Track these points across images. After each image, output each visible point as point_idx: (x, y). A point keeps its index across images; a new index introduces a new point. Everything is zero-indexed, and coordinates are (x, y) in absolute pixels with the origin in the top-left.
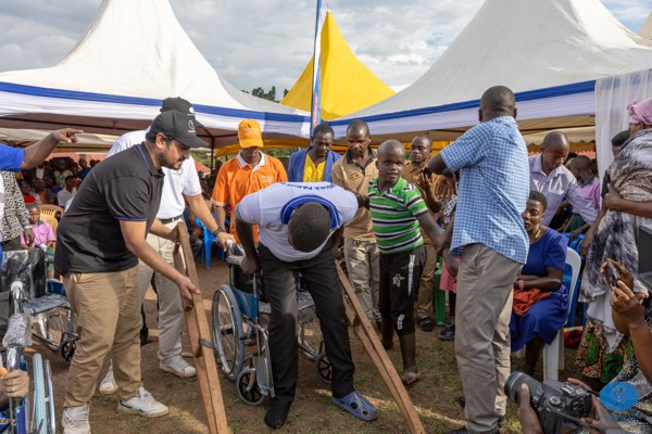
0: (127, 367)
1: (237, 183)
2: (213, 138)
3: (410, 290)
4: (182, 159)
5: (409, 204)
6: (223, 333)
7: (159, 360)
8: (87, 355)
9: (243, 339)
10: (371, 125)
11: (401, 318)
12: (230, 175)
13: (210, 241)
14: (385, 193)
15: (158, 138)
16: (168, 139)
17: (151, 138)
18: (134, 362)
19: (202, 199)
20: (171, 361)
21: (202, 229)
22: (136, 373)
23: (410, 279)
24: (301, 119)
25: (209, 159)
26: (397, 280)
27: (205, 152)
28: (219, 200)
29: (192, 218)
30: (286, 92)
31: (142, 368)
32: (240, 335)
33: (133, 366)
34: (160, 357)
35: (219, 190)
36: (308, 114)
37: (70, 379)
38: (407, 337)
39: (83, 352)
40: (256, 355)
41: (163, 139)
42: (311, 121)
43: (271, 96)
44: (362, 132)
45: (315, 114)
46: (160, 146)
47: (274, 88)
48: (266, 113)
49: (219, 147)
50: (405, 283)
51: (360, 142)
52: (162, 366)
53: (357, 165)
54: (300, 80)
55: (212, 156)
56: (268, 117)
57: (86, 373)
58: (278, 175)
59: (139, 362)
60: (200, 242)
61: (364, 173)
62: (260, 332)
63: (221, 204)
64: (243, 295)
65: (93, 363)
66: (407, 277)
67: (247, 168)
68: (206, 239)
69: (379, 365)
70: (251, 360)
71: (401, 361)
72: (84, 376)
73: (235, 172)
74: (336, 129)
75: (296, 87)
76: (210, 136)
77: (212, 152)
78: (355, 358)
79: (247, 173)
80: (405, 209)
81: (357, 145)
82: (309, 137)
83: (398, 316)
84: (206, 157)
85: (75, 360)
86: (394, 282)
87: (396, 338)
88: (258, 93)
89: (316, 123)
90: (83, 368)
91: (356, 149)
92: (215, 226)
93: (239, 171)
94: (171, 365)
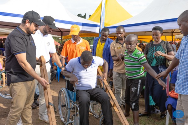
0: (27, 118)
1: (71, 49)
2: (62, 32)
3: (138, 93)
4: (36, 30)
5: (139, 60)
6: (62, 106)
7: (39, 116)
8: (14, 112)
9: (70, 109)
10: (125, 28)
11: (134, 104)
12: (68, 46)
13: (59, 71)
14: (130, 55)
15: (27, 22)
16: (31, 22)
17: (24, 22)
18: (29, 116)
19: (57, 55)
20: (44, 117)
21: (57, 67)
22: (30, 120)
23: (139, 89)
24: (96, 26)
25: (60, 40)
26: (133, 89)
27: (59, 38)
28: (63, 55)
29: (53, 62)
30: (90, 16)
31: (32, 118)
32: (69, 107)
33: (29, 117)
34: (39, 115)
35: (64, 52)
36: (99, 24)
37: (7, 121)
38: (135, 112)
39: (13, 111)
40: (74, 115)
41: (28, 22)
42: (100, 27)
43: (84, 17)
44: (122, 30)
45: (102, 24)
46: (28, 25)
47: (85, 14)
48: (82, 23)
49: (64, 36)
50: (136, 91)
51: (121, 34)
52: (40, 118)
53: (120, 43)
54: (96, 11)
55: (61, 40)
56: (84, 24)
57: (13, 119)
58: (87, 47)
59: (31, 116)
60: (56, 71)
61: (123, 47)
62: (77, 107)
63: (64, 57)
64: (70, 92)
65: (16, 116)
66: (137, 88)
67: (75, 43)
68: (58, 71)
69: (123, 122)
70: (72, 117)
71: (133, 121)
72: (12, 121)
73: (70, 45)
74: (110, 30)
75: (94, 14)
76: (61, 31)
77: (62, 38)
78: (114, 119)
79: (74, 45)
80: (138, 61)
81: (120, 35)
82: (99, 33)
83: (133, 103)
84: (59, 40)
85: (10, 114)
86: (132, 90)
87: (131, 112)
88: (79, 15)
89: (102, 27)
90: (12, 118)
91: (119, 37)
92: (61, 65)
93: (72, 45)
94: (43, 118)
